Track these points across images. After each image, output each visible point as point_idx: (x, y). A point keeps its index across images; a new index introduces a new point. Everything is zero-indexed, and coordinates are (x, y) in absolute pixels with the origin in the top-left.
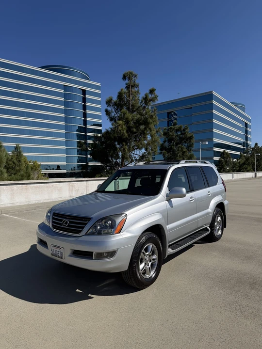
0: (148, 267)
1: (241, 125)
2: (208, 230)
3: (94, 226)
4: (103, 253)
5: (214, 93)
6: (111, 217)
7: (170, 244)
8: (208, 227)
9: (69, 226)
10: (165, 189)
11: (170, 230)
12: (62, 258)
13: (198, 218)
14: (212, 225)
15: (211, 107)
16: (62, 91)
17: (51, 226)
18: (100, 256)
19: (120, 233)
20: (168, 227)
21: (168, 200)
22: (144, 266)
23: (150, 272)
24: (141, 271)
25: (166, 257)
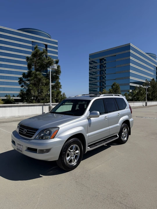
0: (73, 158)
1: (153, 69)
2: (117, 136)
3: (40, 134)
4: (44, 150)
6: (50, 129)
7: (89, 144)
8: (118, 135)
9: (26, 133)
11: (89, 136)
12: (22, 151)
13: (110, 129)
14: (120, 133)
16: (31, 45)
17: (18, 133)
18: (42, 152)
19: (54, 138)
21: (89, 119)
22: (70, 158)
23: (74, 161)
24: (68, 161)
25: (86, 152)
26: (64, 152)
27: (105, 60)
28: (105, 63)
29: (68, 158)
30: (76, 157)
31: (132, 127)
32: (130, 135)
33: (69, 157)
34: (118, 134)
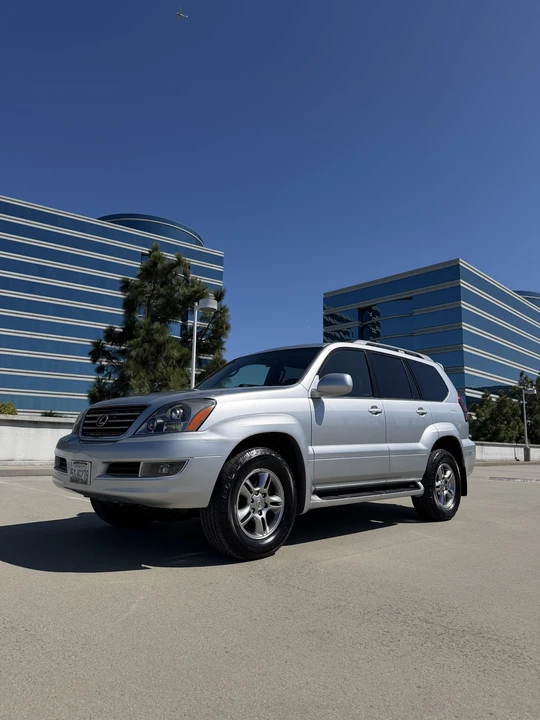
0: (260, 517)
2: (418, 487)
3: (151, 419)
6: (185, 403)
7: (318, 487)
8: (420, 483)
10: (311, 377)
12: (85, 483)
13: (389, 452)
14: (429, 477)
15: (457, 294)
18: (155, 470)
19: (197, 430)
20: (313, 451)
21: (316, 399)
22: (249, 513)
23: (265, 529)
24: (242, 521)
25: (305, 510)
27: (376, 313)
29: (242, 513)
30: (271, 516)
32: (465, 494)
33: (246, 511)
34: (422, 482)
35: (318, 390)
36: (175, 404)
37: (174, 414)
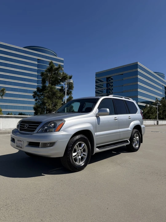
1: (161, 88)
2: (128, 142)
3: (43, 127)
5: (139, 63)
7: (98, 146)
8: (129, 140)
9: (28, 128)
11: (97, 136)
12: (21, 148)
13: (120, 132)
15: (137, 73)
16: (36, 63)
17: (19, 130)
19: (59, 131)
20: (96, 134)
21: (97, 117)
25: (94, 154)
26: (70, 148)
27: (112, 79)
28: (112, 82)
31: (144, 133)
32: (142, 142)
35: (98, 114)
36: (51, 122)
37: (51, 126)
